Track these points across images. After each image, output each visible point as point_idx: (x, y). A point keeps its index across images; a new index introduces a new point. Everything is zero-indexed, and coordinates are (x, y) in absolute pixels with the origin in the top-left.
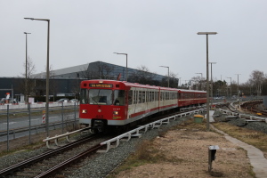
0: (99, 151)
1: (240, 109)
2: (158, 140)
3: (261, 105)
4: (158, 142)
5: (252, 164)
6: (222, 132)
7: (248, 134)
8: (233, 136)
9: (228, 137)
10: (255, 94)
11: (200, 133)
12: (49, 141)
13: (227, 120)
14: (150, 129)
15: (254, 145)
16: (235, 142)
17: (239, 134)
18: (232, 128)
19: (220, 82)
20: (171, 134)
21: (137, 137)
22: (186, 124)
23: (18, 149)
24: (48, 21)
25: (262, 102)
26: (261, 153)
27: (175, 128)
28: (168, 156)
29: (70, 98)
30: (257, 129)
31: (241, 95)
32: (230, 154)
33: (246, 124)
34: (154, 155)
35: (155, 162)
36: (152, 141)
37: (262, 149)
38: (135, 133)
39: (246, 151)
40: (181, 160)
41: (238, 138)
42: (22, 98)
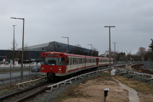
0: (46, 91)
1: (131, 69)
2: (81, 85)
3: (143, 66)
4: (81, 86)
5: (130, 99)
6: (118, 81)
7: (132, 82)
8: (123, 83)
9: (120, 84)
10: (141, 60)
11: (106, 81)
12: (20, 85)
13: (122, 75)
14: (78, 79)
15: (134, 88)
16: (123, 86)
17: (127, 82)
18: (124, 79)
19: (122, 53)
20: (90, 82)
21: (70, 83)
22: (99, 76)
23: (4, 89)
24: (24, 19)
25: (143, 65)
26: (136, 93)
27: (92, 79)
28: (84, 94)
29: (38, 62)
30: (137, 80)
31: (132, 61)
32: (119, 93)
33: (132, 77)
34: (77, 93)
35: (76, 97)
36: (77, 85)
37: (137, 91)
38: (69, 81)
39: (128, 92)
40: (91, 96)
41: (126, 84)
42: (11, 61)
